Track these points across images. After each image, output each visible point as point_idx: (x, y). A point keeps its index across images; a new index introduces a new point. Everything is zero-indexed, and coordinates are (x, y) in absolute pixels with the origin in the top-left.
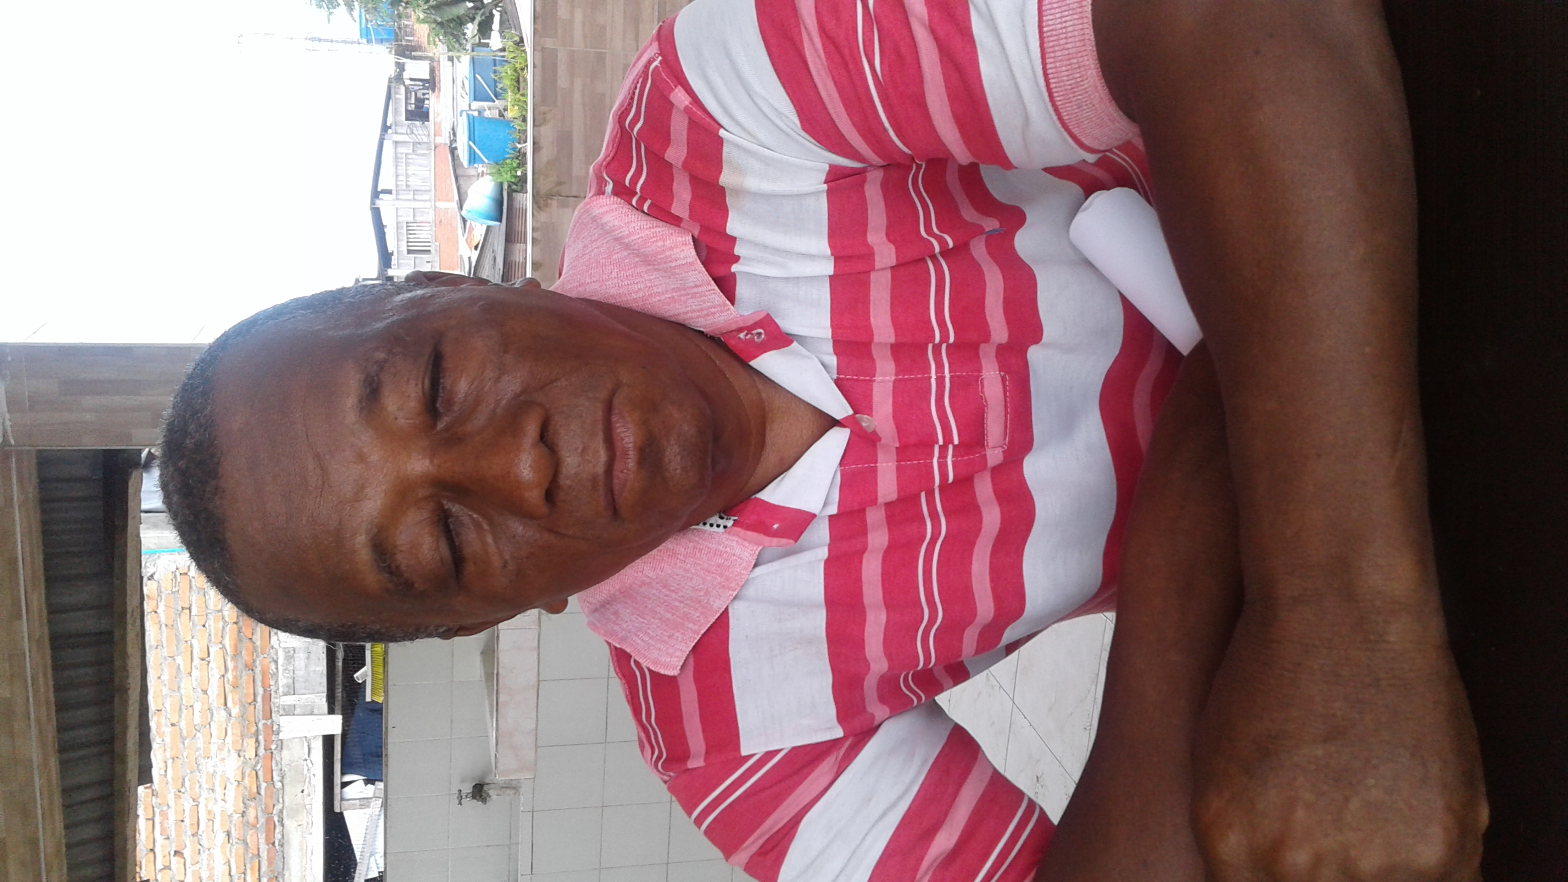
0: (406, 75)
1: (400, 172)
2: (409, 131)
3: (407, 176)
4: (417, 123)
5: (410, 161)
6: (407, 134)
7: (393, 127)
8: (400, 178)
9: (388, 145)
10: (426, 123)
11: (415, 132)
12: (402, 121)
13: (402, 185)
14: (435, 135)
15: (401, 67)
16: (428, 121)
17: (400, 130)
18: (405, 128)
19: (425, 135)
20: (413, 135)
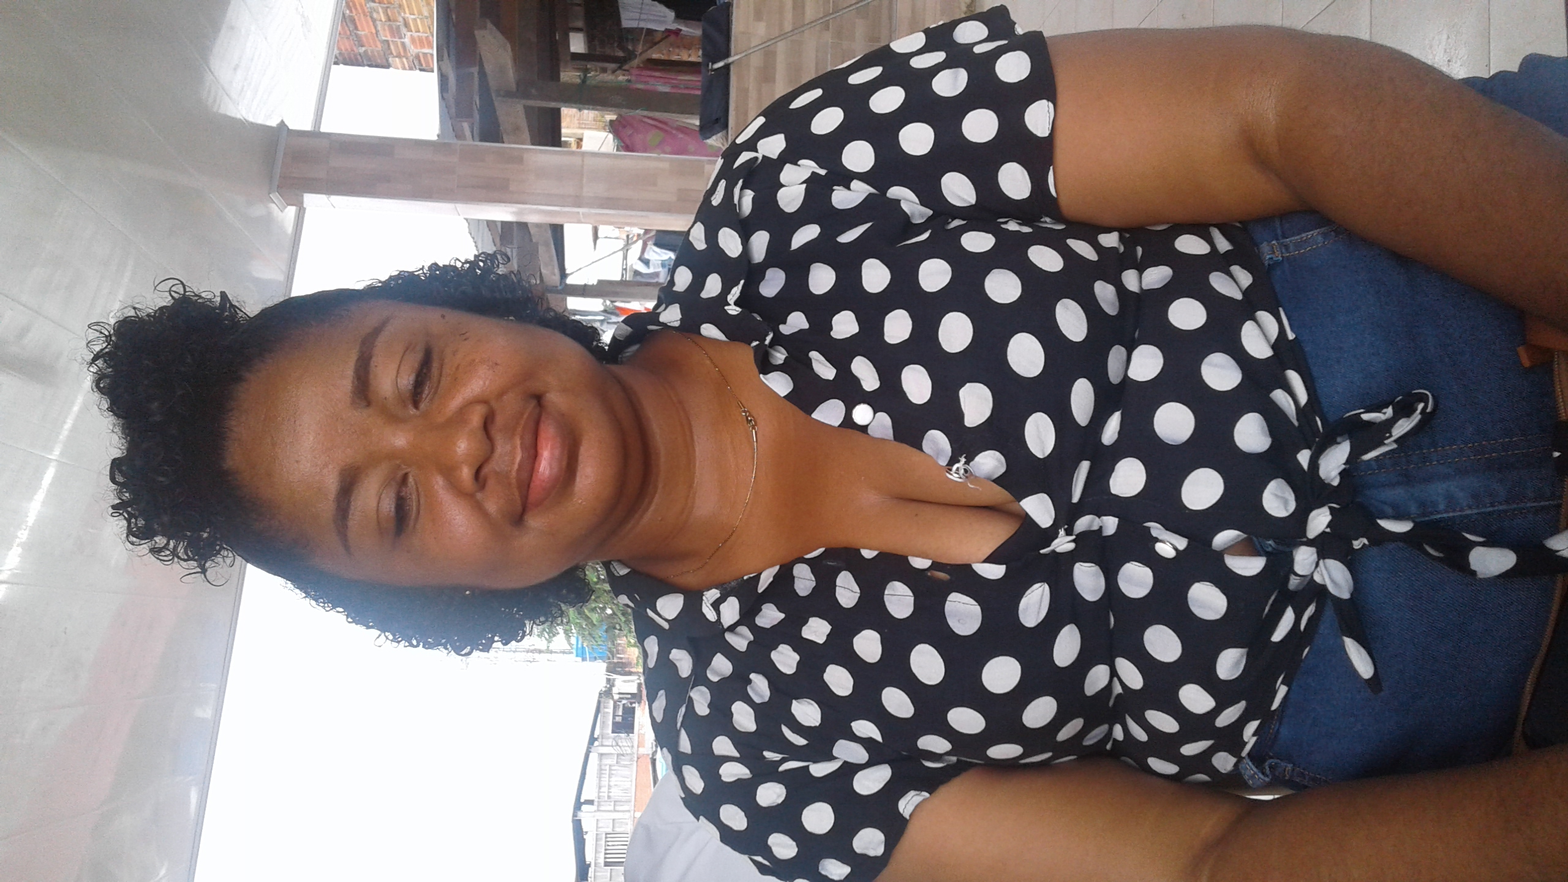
0: (615, 690)
1: (603, 783)
2: (614, 744)
3: (610, 787)
4: (623, 735)
5: (613, 772)
6: (612, 746)
7: (600, 740)
8: (603, 790)
9: (593, 757)
10: (631, 735)
11: (620, 744)
12: (608, 734)
13: (604, 796)
14: (638, 747)
15: (611, 683)
16: (633, 733)
17: (606, 743)
18: (611, 740)
19: (628, 746)
20: (618, 747)
